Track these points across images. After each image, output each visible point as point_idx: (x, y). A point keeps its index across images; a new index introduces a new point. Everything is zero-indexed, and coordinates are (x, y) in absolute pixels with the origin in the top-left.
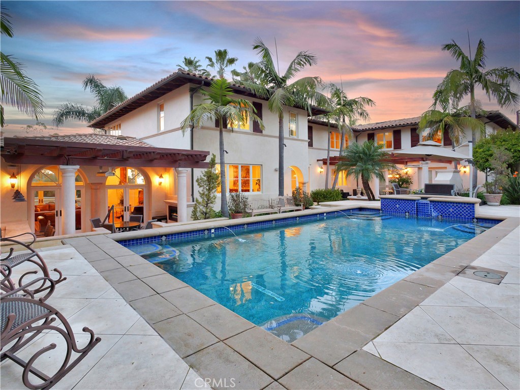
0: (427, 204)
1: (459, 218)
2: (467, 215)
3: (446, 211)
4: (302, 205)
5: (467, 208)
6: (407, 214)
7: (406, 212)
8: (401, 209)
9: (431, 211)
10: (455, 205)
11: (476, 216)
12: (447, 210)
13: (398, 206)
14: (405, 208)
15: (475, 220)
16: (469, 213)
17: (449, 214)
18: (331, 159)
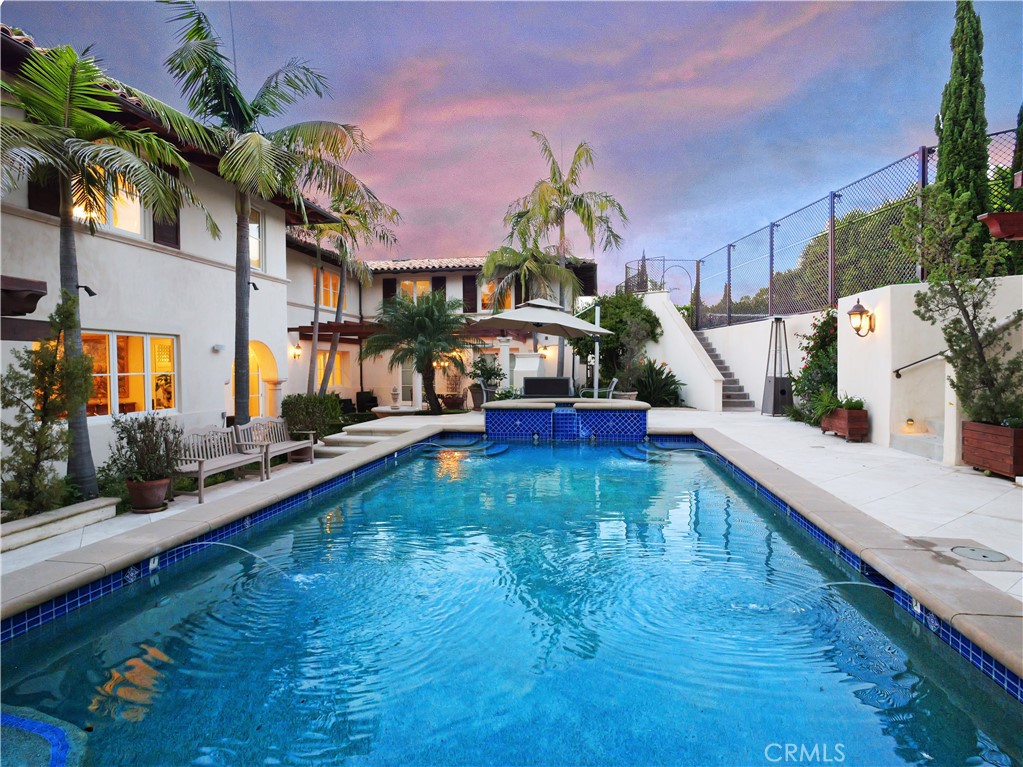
0: (570, 415)
1: (623, 436)
2: (635, 430)
3: (602, 426)
4: (312, 437)
5: (635, 419)
6: (536, 437)
7: (534, 434)
8: (524, 428)
9: (578, 428)
10: (617, 414)
11: (648, 431)
12: (605, 423)
13: (518, 423)
14: (532, 426)
15: (647, 438)
16: (638, 427)
17: (608, 432)
18: (323, 327)
